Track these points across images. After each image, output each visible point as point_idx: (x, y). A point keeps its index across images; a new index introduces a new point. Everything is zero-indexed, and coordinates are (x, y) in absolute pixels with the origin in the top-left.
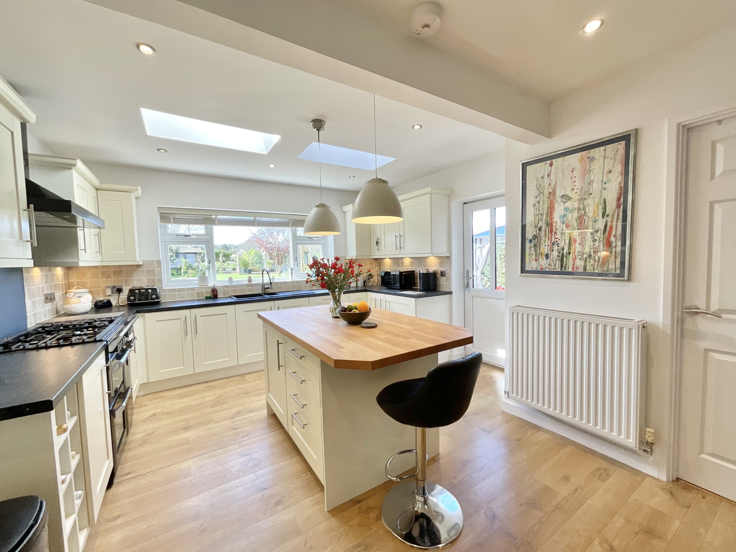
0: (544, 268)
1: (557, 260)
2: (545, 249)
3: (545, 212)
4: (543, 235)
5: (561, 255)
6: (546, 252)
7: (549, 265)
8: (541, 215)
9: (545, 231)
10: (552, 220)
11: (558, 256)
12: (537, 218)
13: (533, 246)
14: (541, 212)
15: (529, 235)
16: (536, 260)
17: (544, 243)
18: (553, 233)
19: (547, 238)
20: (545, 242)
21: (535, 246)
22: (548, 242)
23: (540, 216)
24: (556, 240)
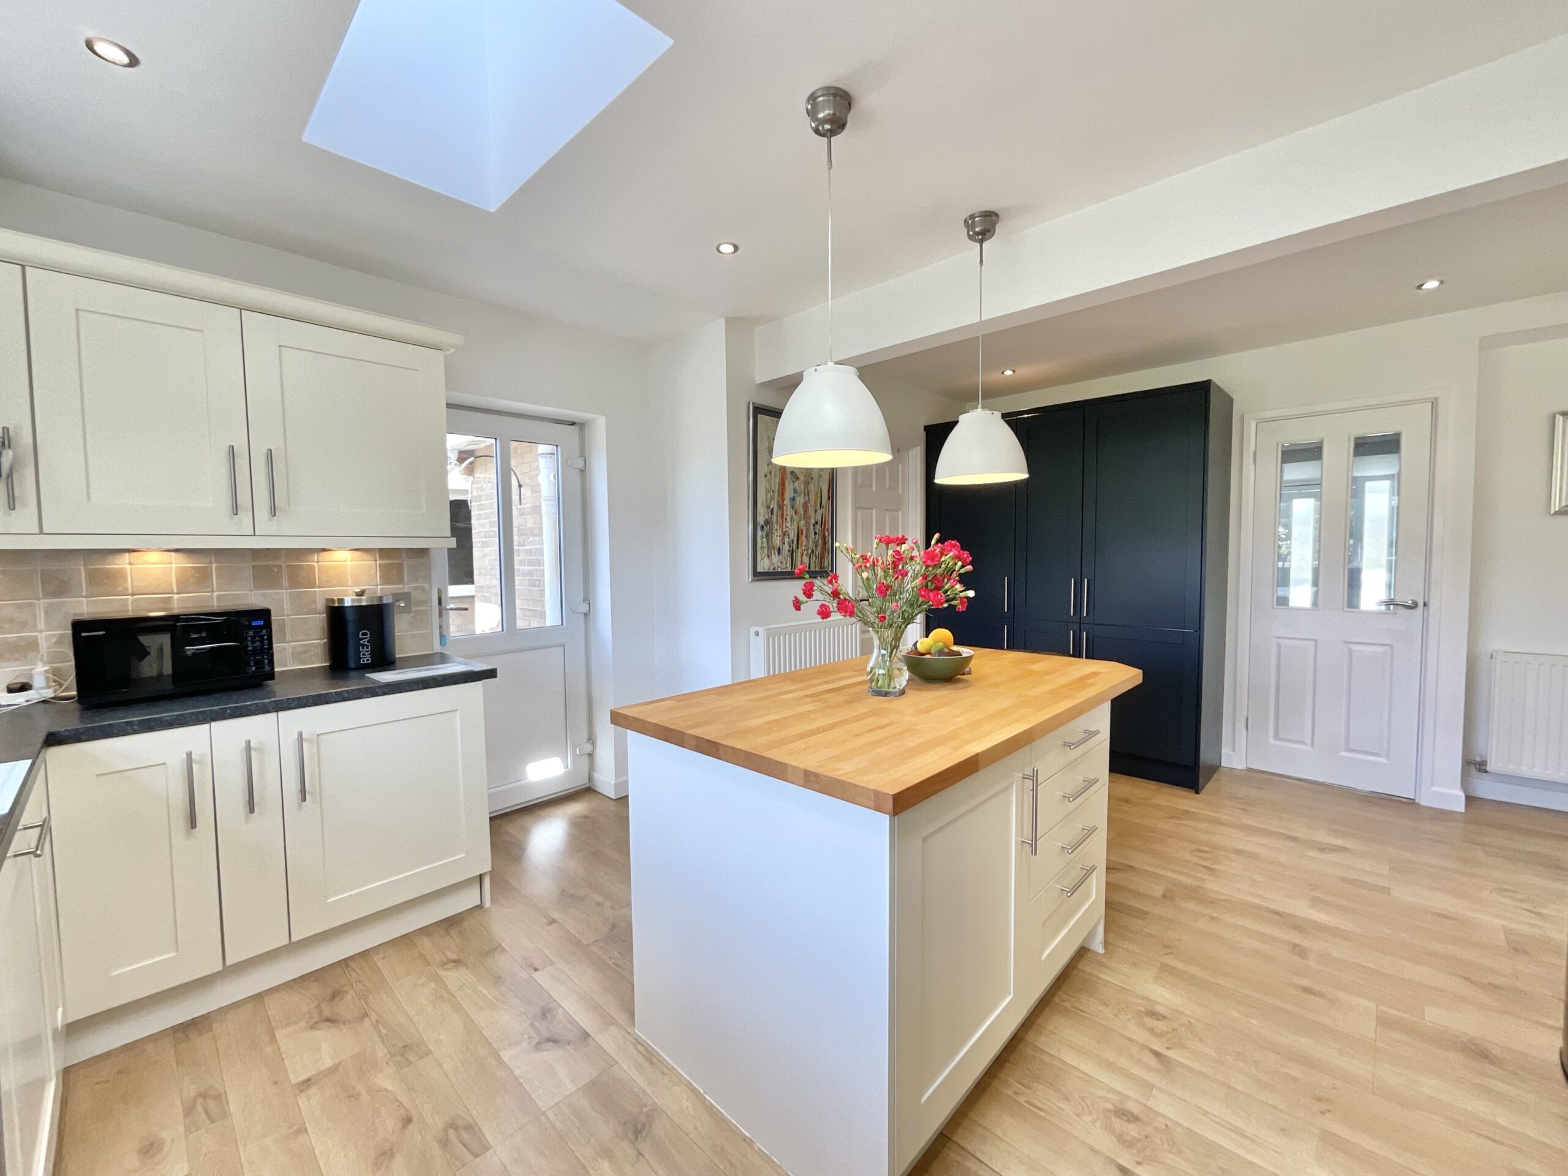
0: (776, 568)
1: (788, 556)
2: (777, 541)
3: (777, 488)
4: (775, 521)
5: (791, 549)
6: (778, 546)
7: (781, 563)
8: (773, 492)
9: (777, 516)
10: (783, 502)
11: (789, 551)
12: (769, 496)
13: (765, 536)
14: (773, 489)
15: (761, 520)
16: (768, 557)
17: (775, 532)
18: (784, 520)
19: (778, 526)
20: (776, 530)
21: (767, 535)
22: (779, 533)
23: (772, 494)
24: (787, 529)
